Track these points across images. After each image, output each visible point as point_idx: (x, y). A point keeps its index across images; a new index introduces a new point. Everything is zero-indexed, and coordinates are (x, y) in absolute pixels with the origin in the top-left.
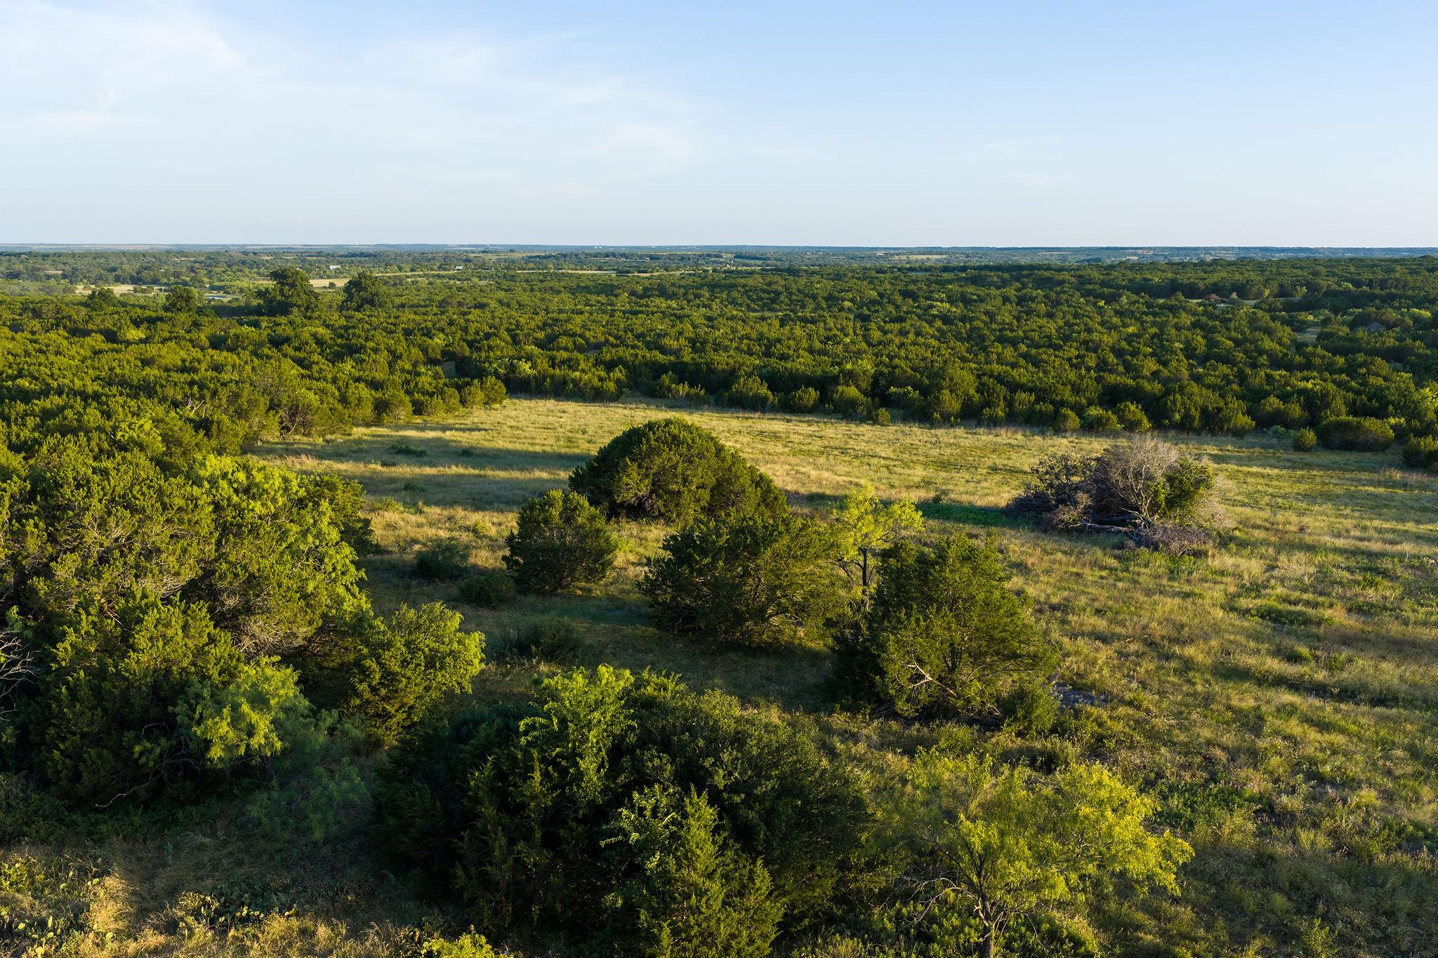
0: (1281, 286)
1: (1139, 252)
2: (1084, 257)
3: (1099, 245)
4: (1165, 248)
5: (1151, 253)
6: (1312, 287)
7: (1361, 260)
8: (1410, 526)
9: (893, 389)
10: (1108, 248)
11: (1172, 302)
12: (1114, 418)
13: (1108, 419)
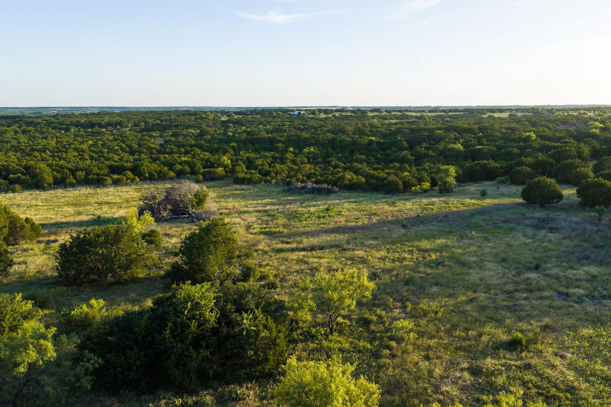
0: (134, 122)
1: (57, 109)
2: (31, 112)
3: (36, 106)
4: (68, 108)
5: (62, 109)
6: (146, 123)
7: (155, 112)
8: (260, 201)
9: (11, 176)
10: (41, 108)
11: (94, 130)
12: (125, 178)
13: (122, 179)
